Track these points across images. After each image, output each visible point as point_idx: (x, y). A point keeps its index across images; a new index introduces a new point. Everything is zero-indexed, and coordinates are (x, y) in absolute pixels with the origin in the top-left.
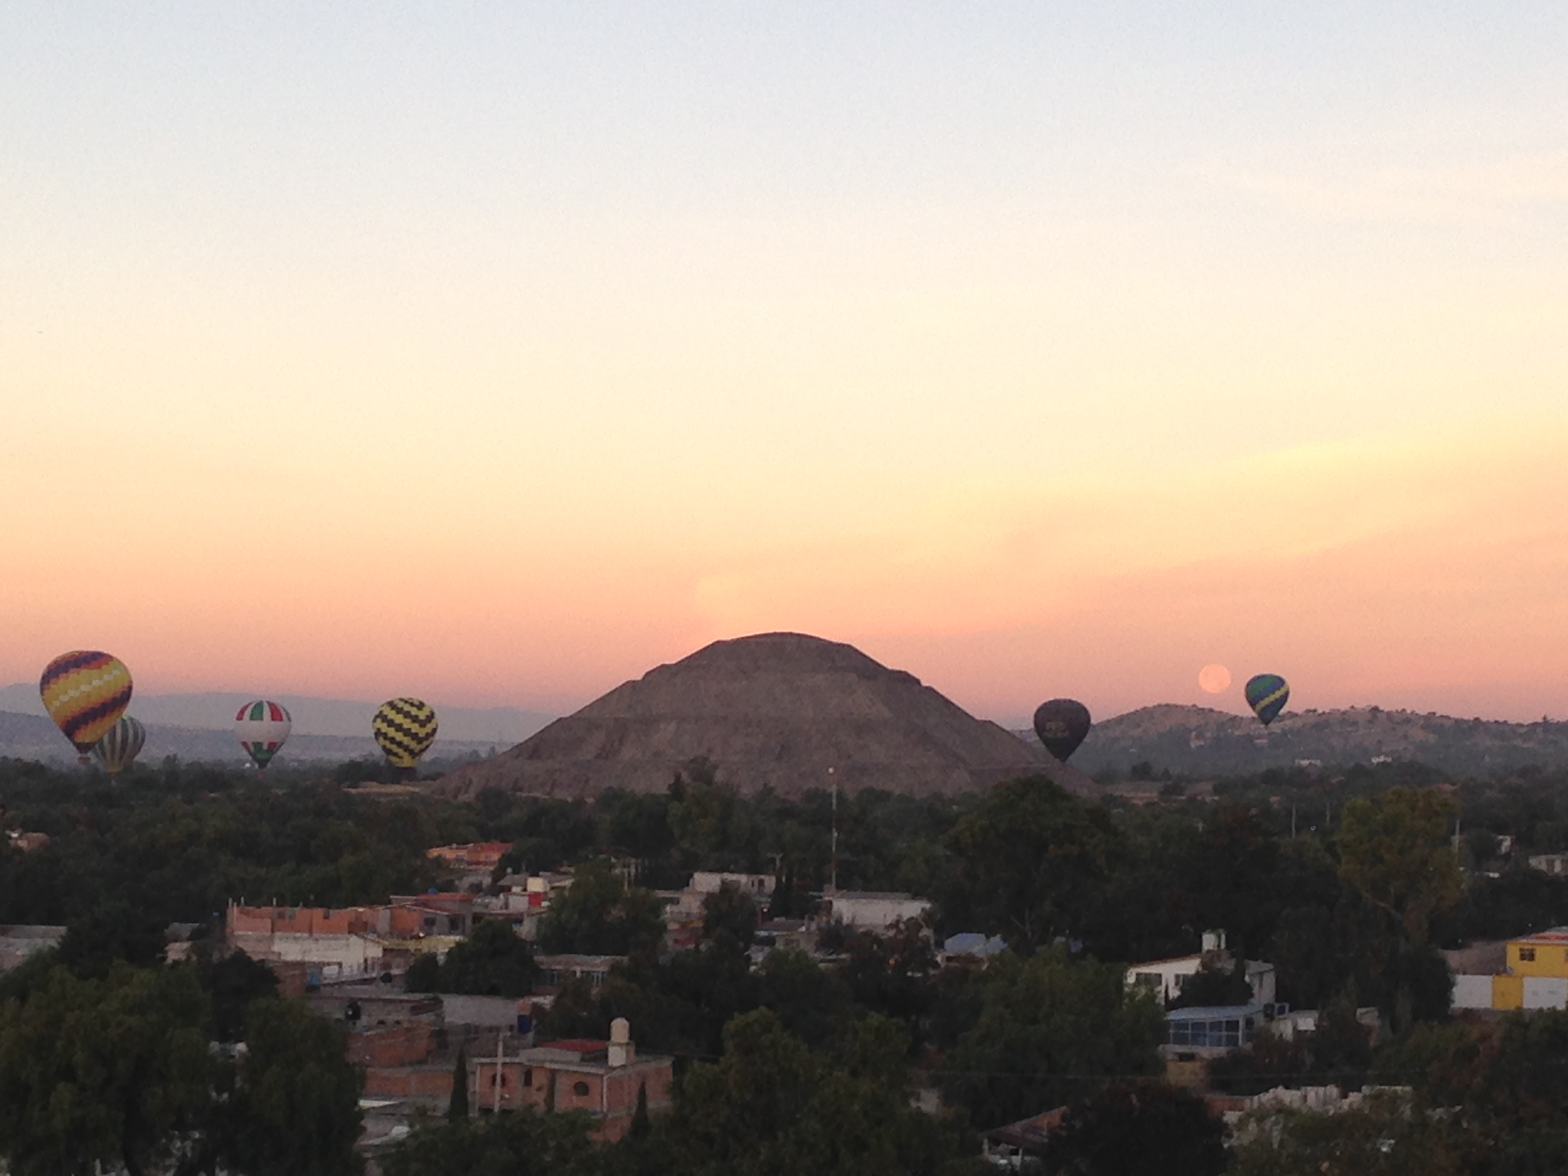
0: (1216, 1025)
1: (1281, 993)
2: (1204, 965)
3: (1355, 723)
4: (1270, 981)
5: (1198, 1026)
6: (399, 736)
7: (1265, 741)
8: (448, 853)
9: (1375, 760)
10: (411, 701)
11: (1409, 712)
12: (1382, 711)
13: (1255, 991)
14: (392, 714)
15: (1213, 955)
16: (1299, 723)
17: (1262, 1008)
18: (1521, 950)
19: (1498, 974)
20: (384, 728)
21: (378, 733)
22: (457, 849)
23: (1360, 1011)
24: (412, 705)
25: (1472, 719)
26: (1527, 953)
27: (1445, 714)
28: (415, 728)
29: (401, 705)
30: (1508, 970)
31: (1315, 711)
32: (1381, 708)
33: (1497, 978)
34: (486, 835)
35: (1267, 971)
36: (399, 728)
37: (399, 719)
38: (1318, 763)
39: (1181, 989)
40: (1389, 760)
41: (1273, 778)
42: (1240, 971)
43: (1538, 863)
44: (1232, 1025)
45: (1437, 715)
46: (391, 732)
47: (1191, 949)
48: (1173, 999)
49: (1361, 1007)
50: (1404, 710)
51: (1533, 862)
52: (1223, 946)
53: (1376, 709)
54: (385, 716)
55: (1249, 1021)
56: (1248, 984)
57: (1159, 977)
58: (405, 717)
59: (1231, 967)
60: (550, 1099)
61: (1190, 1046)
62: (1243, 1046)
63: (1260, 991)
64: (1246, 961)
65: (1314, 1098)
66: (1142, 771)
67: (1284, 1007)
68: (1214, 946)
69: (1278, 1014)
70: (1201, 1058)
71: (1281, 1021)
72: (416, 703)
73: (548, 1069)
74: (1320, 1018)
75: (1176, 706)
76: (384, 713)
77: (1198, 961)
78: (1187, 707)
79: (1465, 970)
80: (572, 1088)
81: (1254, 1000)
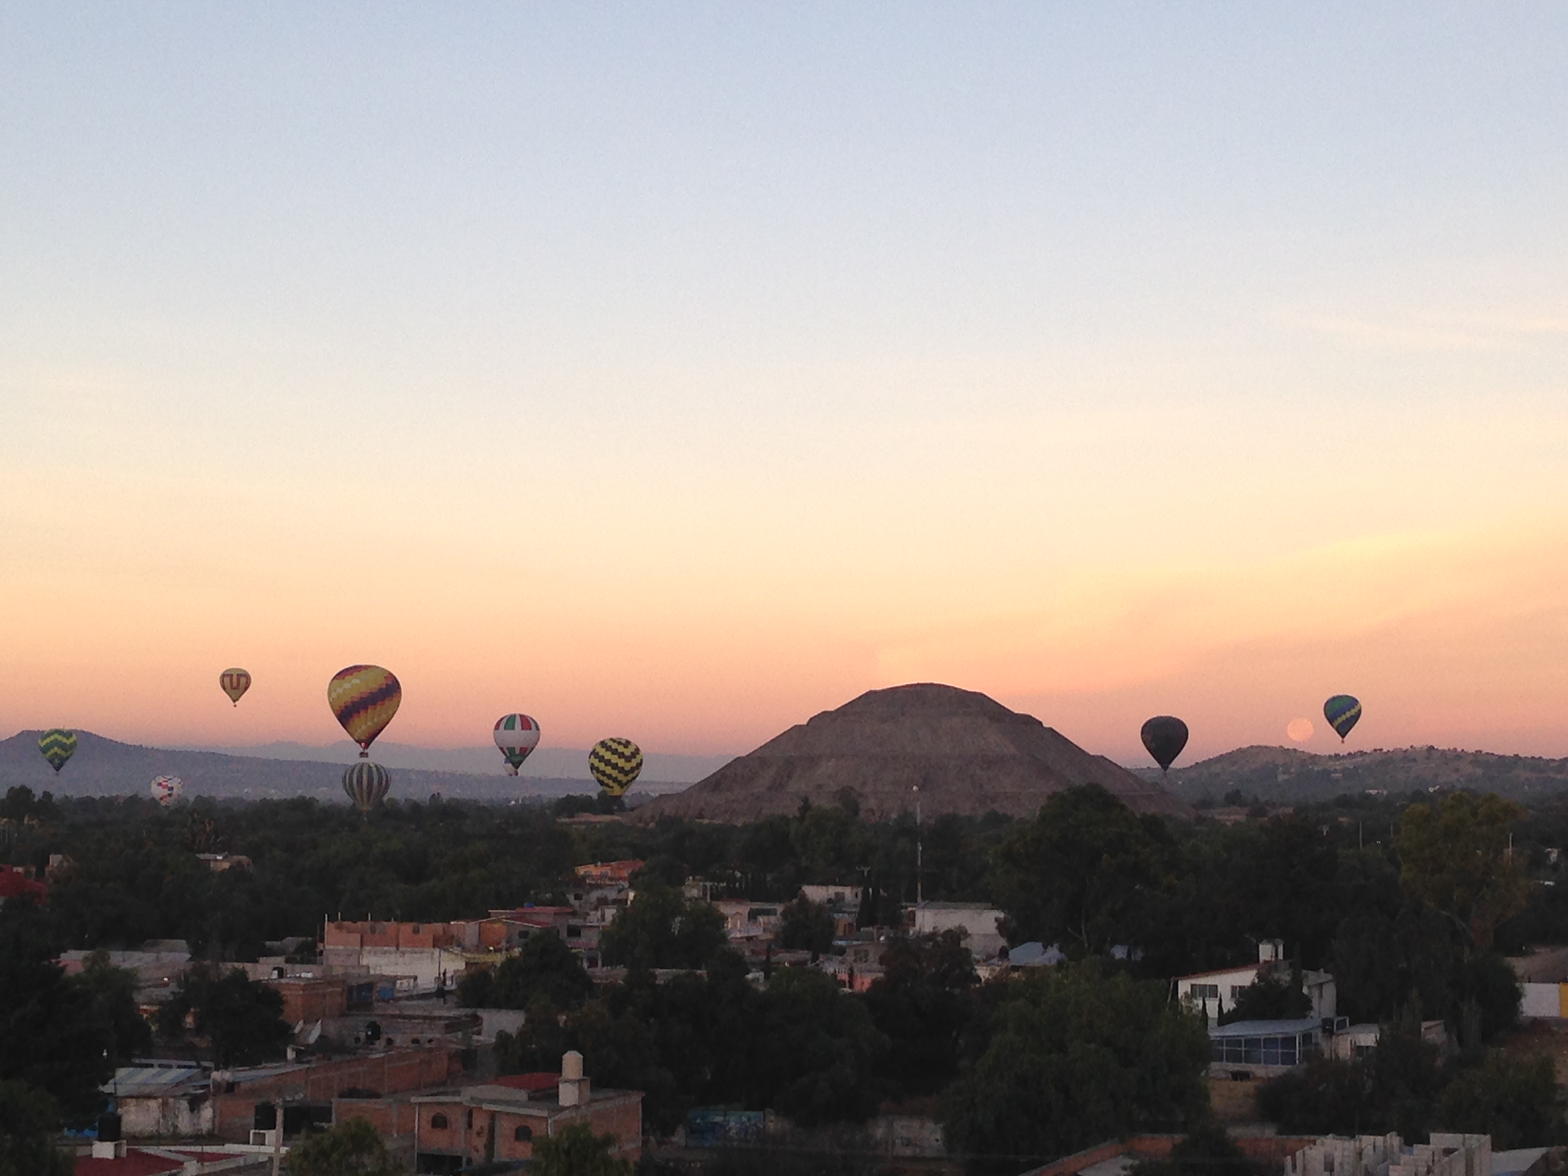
0: (1270, 1042)
1: (1342, 1005)
2: (1259, 976)
3: (1414, 760)
4: (1330, 992)
5: (1252, 1043)
6: (608, 770)
7: (1339, 774)
8: (597, 870)
9: (1431, 790)
10: (619, 740)
11: (1459, 750)
12: (1438, 749)
13: (1315, 1004)
14: (602, 752)
15: (1272, 966)
16: (1368, 760)
17: (1320, 1022)
20: (596, 763)
21: (592, 767)
22: (601, 866)
23: (1425, 1025)
24: (620, 743)
27: (1490, 752)
28: (621, 763)
29: (610, 743)
31: (1381, 750)
32: (1436, 747)
33: (1564, 986)
34: (634, 854)
35: (1327, 982)
36: (608, 763)
37: (608, 755)
39: (1238, 1003)
41: (1344, 802)
42: (1298, 982)
44: (1289, 1041)
45: (1483, 753)
46: (602, 766)
47: (1248, 959)
48: (1228, 1011)
49: (1426, 1019)
50: (1455, 749)
52: (1281, 957)
53: (1432, 748)
54: (598, 753)
55: (1307, 1037)
56: (1306, 996)
57: (1215, 988)
58: (613, 754)
59: (1288, 978)
60: (490, 1146)
61: (1244, 1064)
62: (1299, 1067)
63: (1320, 1004)
64: (1304, 972)
65: (1372, 1152)
66: (1234, 799)
67: (1344, 1020)
68: (1272, 957)
69: (1338, 1029)
70: (1256, 1078)
71: (1340, 1037)
72: (623, 742)
73: (486, 1111)
74: (1381, 1030)
75: (1266, 747)
76: (597, 750)
77: (1254, 972)
78: (1276, 748)
79: (1529, 978)
80: (513, 1134)
81: (1312, 1013)
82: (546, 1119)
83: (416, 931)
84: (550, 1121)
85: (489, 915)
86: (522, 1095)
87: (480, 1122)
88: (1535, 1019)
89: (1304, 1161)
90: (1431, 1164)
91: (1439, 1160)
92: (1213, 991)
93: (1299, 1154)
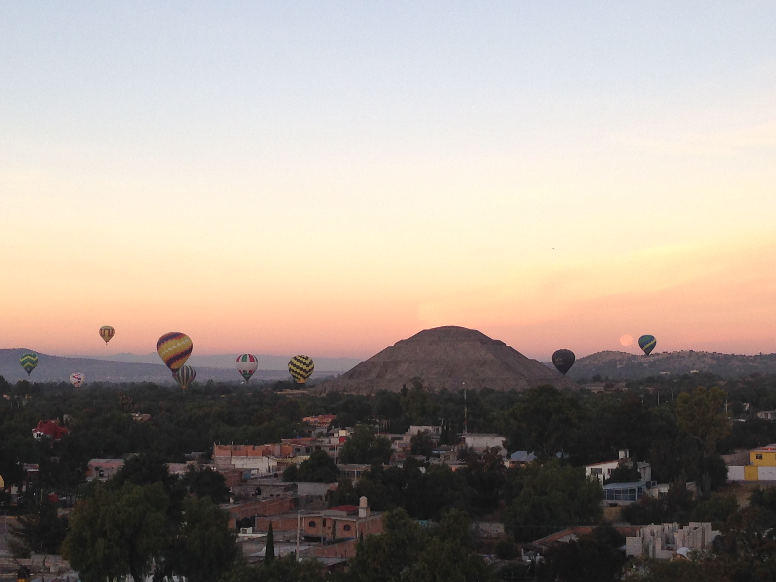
0: (625, 491)
1: (654, 476)
2: (619, 464)
3: (683, 357)
4: (648, 471)
5: (617, 492)
6: (298, 371)
7: (647, 365)
8: (311, 419)
9: (692, 372)
11: (705, 352)
12: (694, 352)
13: (642, 476)
14: (295, 362)
15: (624, 460)
16: (660, 357)
17: (645, 483)
18: (756, 455)
19: (747, 465)
20: (292, 367)
21: (290, 369)
22: (314, 417)
23: (688, 484)
24: (303, 358)
25: (731, 354)
26: (759, 456)
28: (304, 367)
29: (299, 358)
30: (751, 463)
31: (667, 352)
32: (694, 351)
33: (746, 467)
34: (327, 411)
35: (647, 467)
36: (298, 367)
37: (298, 364)
38: (669, 373)
39: (611, 476)
40: (698, 372)
41: (650, 380)
42: (635, 466)
43: (761, 415)
44: (633, 491)
46: (295, 369)
47: (614, 457)
48: (607, 479)
49: (688, 482)
50: (703, 351)
51: (759, 415)
52: (628, 456)
54: (293, 363)
55: (640, 489)
56: (639, 473)
57: (600, 470)
58: (300, 363)
59: (632, 465)
60: (334, 532)
61: (614, 500)
62: (637, 500)
63: (644, 475)
64: (638, 463)
65: (668, 529)
66: (597, 379)
67: (655, 483)
68: (624, 456)
69: (652, 486)
70: (619, 506)
71: (653, 489)
72: (305, 357)
73: (333, 520)
74: (670, 487)
75: (611, 351)
76: (293, 361)
77: (617, 463)
78: (615, 352)
79: (732, 464)
80: (343, 528)
81: (641, 480)
82: (356, 522)
83: (254, 449)
84: (357, 523)
85: (281, 442)
86: (344, 513)
87: (329, 524)
88: (734, 481)
89: (643, 533)
90: (689, 532)
91: (692, 531)
92: (600, 471)
93: (641, 530)
